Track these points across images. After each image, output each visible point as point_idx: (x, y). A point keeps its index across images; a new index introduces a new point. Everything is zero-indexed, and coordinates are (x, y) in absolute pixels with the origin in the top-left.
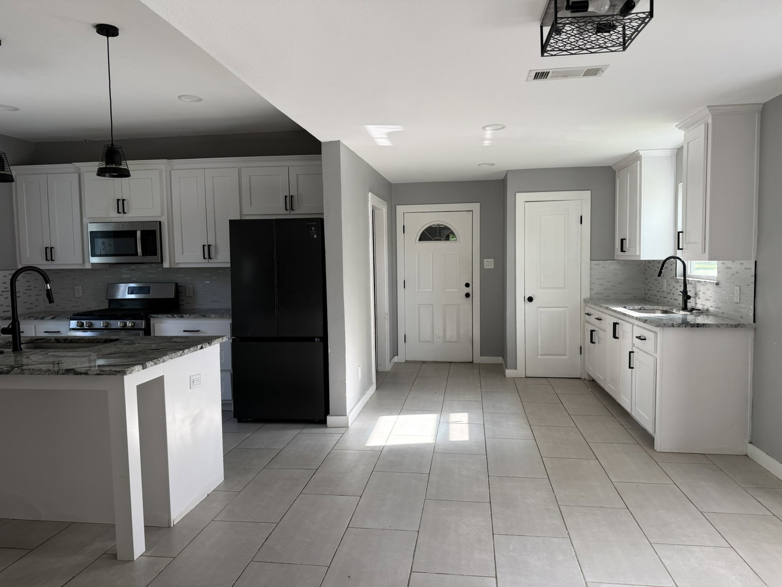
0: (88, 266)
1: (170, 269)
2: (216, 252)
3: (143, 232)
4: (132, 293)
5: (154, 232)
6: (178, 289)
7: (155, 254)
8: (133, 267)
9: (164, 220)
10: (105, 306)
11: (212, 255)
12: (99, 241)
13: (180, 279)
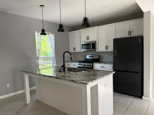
0: (81, 52)
1: (98, 52)
2: (109, 48)
3: (92, 44)
4: (89, 57)
5: (95, 43)
6: (99, 56)
7: (95, 49)
8: (90, 51)
9: (97, 41)
10: (84, 60)
11: (108, 48)
12: (84, 46)
13: (100, 54)
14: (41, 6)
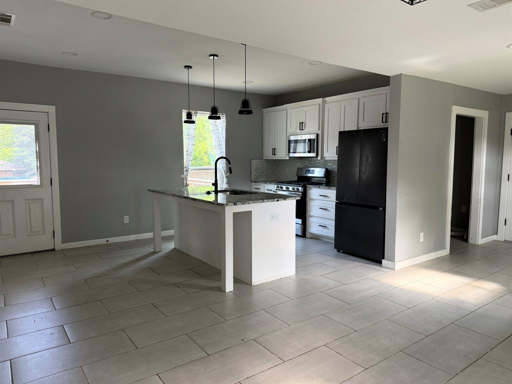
0: (288, 158)
3: (309, 140)
4: (307, 173)
5: (314, 140)
7: (314, 152)
9: (320, 133)
10: (296, 179)
14: (185, 67)
